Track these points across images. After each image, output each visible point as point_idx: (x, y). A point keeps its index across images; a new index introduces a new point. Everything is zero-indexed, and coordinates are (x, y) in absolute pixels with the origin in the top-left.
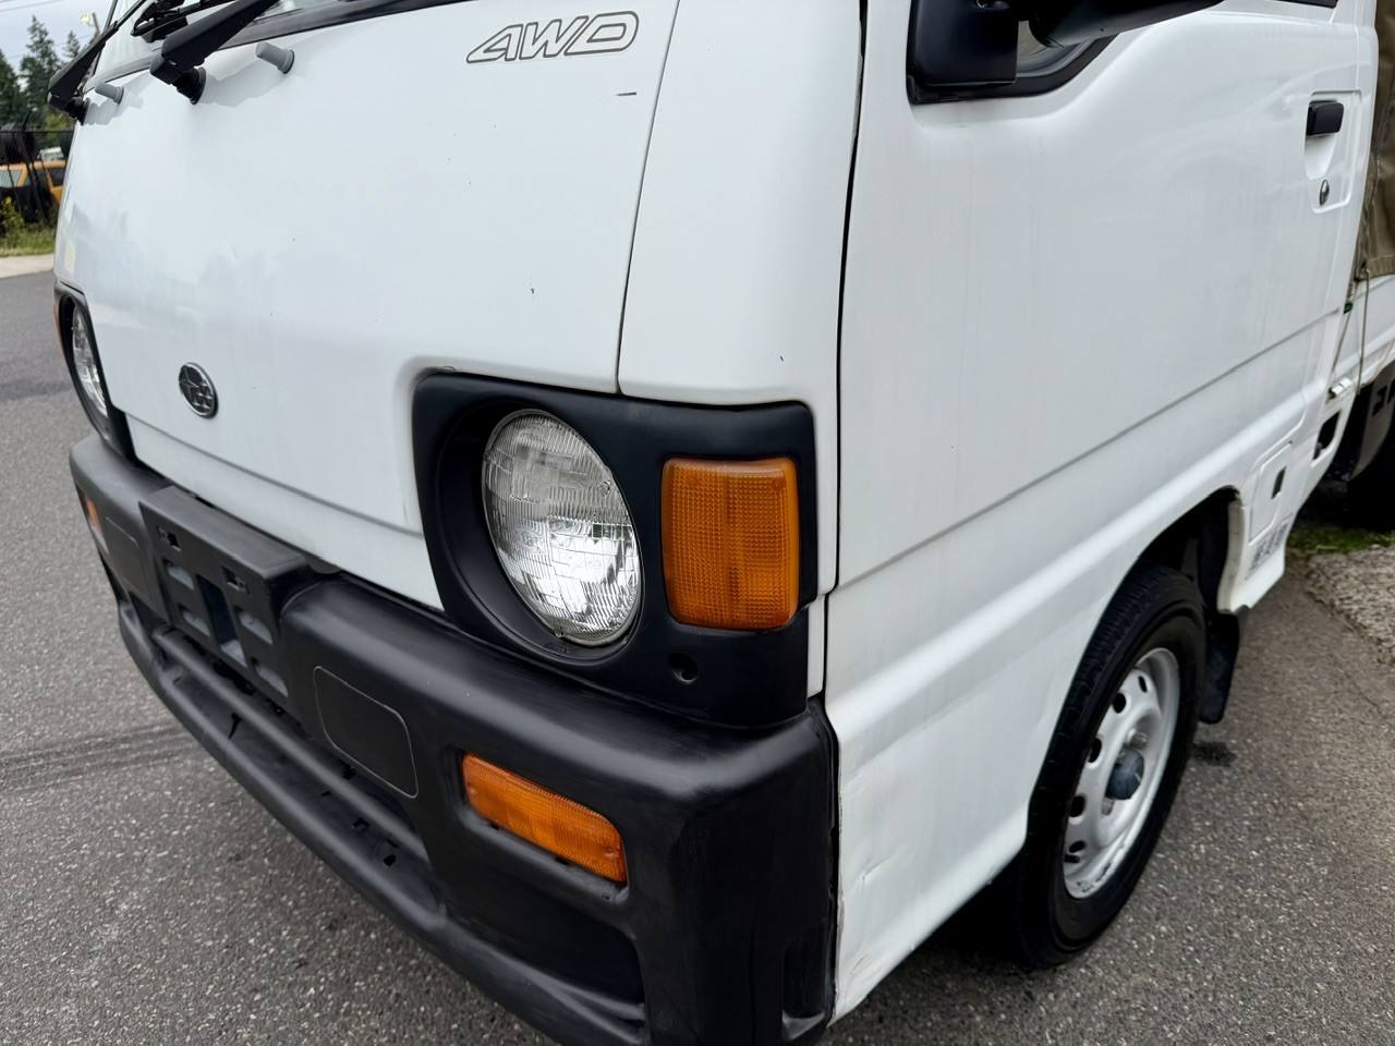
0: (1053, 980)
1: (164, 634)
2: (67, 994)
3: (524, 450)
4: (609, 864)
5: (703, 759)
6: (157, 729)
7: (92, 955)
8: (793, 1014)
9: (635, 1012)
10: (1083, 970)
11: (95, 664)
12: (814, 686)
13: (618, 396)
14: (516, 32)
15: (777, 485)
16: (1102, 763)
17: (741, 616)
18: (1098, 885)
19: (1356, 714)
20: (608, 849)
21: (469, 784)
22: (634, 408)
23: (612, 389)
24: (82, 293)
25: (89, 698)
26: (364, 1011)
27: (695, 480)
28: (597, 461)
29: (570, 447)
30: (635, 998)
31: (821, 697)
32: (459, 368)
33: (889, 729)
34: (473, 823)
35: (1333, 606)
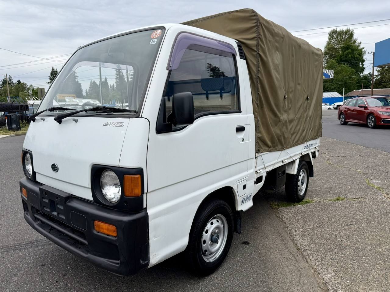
0: (204, 280)
1: (36, 215)
2: (7, 289)
3: (107, 175)
4: (115, 234)
5: (128, 216)
6: (24, 243)
7: (12, 282)
8: (142, 261)
9: (118, 262)
10: (210, 278)
11: (9, 231)
12: (145, 206)
13: (119, 167)
14: (110, 123)
15: (138, 178)
16: (208, 234)
17: (133, 195)
18: (212, 261)
19: (276, 236)
20: (115, 231)
21: (95, 226)
22: (121, 168)
23: (118, 166)
24: (31, 151)
25: (8, 237)
26: (70, 289)
27: (128, 177)
28: (116, 176)
29: (113, 174)
30: (118, 260)
31: (146, 208)
32: (99, 164)
33: (158, 215)
34: (95, 232)
35: (280, 217)
